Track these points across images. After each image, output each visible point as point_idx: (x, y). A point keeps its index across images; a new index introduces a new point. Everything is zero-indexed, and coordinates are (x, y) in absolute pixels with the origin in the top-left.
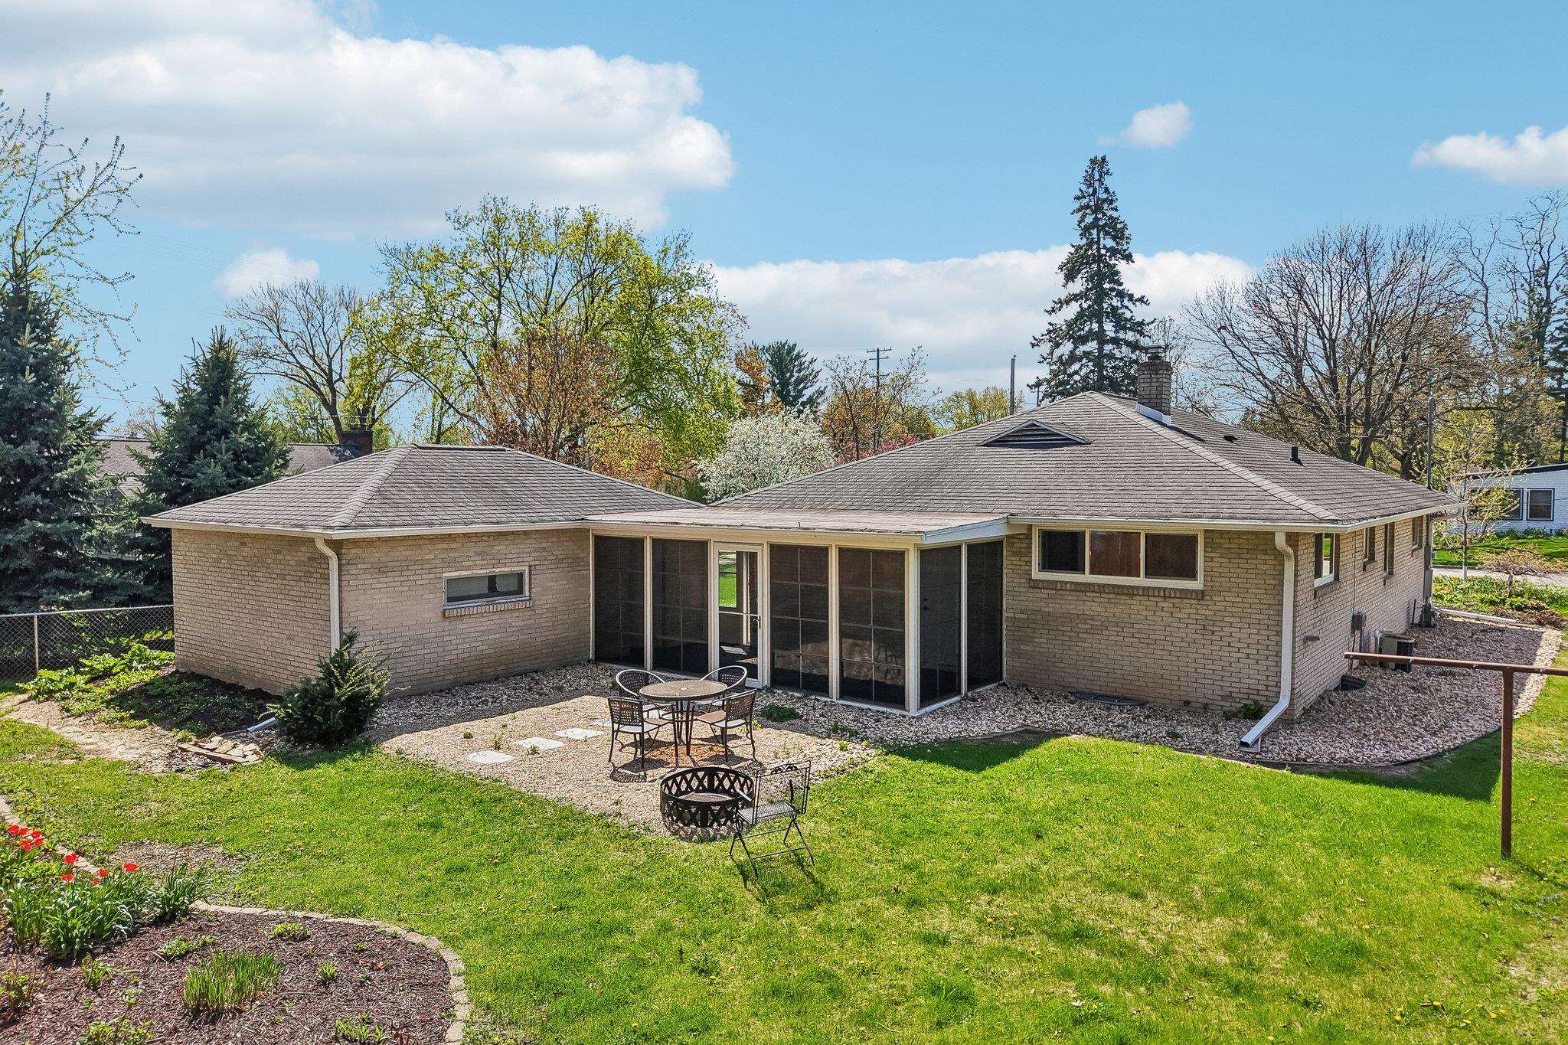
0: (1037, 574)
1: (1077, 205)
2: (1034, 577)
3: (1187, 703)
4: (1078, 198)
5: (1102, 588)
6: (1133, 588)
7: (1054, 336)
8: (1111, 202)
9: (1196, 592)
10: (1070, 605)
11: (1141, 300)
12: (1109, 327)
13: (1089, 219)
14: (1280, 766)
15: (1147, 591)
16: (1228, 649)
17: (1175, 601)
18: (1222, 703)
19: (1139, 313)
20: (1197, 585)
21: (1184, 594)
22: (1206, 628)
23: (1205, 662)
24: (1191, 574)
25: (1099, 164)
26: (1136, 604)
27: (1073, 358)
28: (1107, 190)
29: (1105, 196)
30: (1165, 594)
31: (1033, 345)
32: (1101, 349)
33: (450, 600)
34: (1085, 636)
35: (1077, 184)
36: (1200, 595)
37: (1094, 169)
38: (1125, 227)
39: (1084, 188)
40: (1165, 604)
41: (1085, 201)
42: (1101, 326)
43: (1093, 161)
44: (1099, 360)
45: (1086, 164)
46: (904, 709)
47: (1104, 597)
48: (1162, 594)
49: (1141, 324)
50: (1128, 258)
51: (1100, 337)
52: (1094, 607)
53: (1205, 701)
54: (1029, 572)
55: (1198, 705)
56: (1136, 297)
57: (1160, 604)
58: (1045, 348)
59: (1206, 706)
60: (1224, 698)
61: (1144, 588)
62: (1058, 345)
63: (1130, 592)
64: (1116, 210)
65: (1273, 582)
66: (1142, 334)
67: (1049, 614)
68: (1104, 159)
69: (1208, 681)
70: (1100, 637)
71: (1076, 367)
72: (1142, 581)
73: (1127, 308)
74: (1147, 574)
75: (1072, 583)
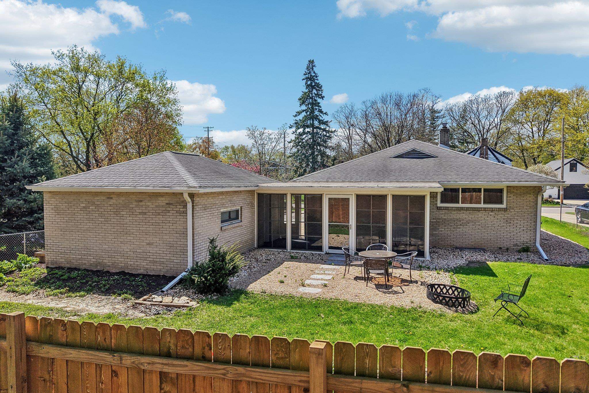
0: (439, 205)
1: (304, 77)
2: (438, 206)
3: (500, 248)
4: (305, 74)
5: (467, 209)
6: (480, 208)
7: (297, 125)
8: (316, 77)
9: (504, 208)
10: (455, 215)
11: (326, 113)
12: (316, 123)
13: (309, 83)
14: (568, 266)
15: (485, 209)
16: (516, 228)
17: (495, 212)
18: (514, 247)
19: (325, 118)
20: (504, 206)
21: (500, 209)
22: (508, 221)
23: (507, 233)
24: (501, 202)
25: (311, 62)
26: (480, 214)
27: (304, 133)
28: (314, 72)
29: (314, 75)
30: (492, 210)
31: (290, 128)
32: (313, 130)
33: (222, 222)
34: (459, 226)
35: (304, 70)
36: (505, 210)
37: (309, 64)
38: (322, 86)
39: (306, 71)
40: (491, 213)
41: (307, 76)
42: (313, 122)
43: (309, 61)
44: (313, 134)
45: (307, 63)
46: (424, 257)
47: (468, 212)
48: (491, 210)
49: (327, 122)
50: (323, 98)
51: (312, 126)
52: (464, 216)
53: (507, 247)
54: (436, 204)
55: (504, 249)
56: (324, 112)
57: (490, 214)
58: (294, 129)
59: (507, 249)
60: (514, 245)
61: (484, 208)
62: (299, 128)
63: (478, 210)
64: (318, 80)
65: (533, 204)
66: (327, 125)
67: (445, 219)
68: (313, 61)
69: (508, 240)
70: (466, 226)
71: (304, 136)
72: (482, 205)
73: (321, 116)
74: (484, 203)
75: (455, 207)
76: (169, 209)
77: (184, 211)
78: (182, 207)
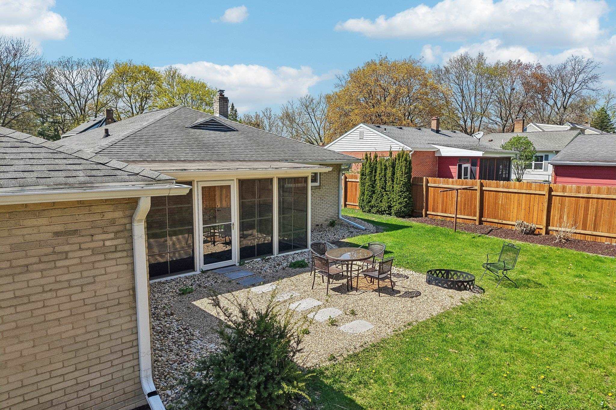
3: (317, 225)
16: (326, 204)
17: (313, 190)
18: (325, 223)
20: (318, 184)
21: (316, 187)
22: (321, 198)
23: (321, 210)
24: (316, 181)
36: (320, 187)
53: (321, 223)
65: (336, 180)
69: (322, 217)
76: (67, 248)
77: (116, 246)
78: (112, 235)
